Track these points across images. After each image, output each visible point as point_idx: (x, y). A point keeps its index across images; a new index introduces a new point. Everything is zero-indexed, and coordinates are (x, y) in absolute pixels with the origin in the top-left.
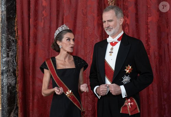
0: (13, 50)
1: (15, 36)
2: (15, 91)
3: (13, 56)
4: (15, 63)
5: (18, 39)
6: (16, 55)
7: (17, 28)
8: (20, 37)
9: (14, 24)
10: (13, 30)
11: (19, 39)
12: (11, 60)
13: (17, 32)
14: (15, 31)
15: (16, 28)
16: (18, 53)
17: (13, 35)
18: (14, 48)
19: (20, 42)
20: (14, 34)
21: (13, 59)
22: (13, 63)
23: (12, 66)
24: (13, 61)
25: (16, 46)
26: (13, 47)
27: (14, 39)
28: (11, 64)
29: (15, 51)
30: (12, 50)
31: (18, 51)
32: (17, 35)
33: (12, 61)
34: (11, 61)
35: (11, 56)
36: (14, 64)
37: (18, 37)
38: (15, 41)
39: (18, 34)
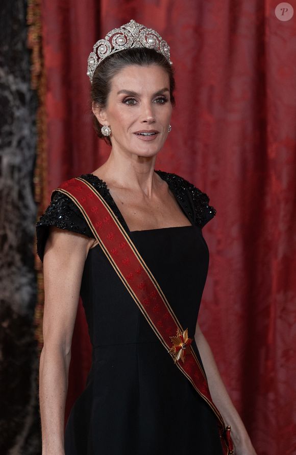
0: (19, 142)
1: (30, 72)
2: (26, 340)
3: (20, 170)
4: (32, 205)
5: (42, 90)
6: (34, 165)
7: (40, 38)
8: (56, 80)
9: (26, 14)
10: (19, 46)
11: (48, 89)
12: (10, 189)
13: (41, 56)
14: (30, 51)
15: (33, 37)
16: (44, 155)
17: (21, 71)
18: (26, 132)
19: (52, 101)
20: (24, 65)
21: (19, 182)
22: (20, 204)
23: (17, 221)
24: (21, 196)
25: (34, 123)
26: (21, 129)
27: (24, 87)
28: (10, 208)
29: (29, 147)
30: (15, 143)
31: (45, 146)
32: (36, 67)
33: (15, 194)
34: (8, 194)
35: (13, 168)
36: (26, 207)
37: (43, 80)
38: (31, 99)
39: (42, 65)
